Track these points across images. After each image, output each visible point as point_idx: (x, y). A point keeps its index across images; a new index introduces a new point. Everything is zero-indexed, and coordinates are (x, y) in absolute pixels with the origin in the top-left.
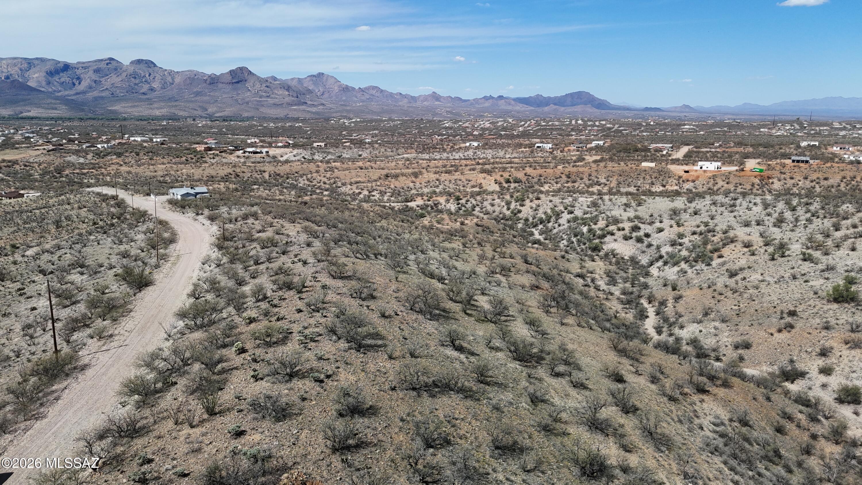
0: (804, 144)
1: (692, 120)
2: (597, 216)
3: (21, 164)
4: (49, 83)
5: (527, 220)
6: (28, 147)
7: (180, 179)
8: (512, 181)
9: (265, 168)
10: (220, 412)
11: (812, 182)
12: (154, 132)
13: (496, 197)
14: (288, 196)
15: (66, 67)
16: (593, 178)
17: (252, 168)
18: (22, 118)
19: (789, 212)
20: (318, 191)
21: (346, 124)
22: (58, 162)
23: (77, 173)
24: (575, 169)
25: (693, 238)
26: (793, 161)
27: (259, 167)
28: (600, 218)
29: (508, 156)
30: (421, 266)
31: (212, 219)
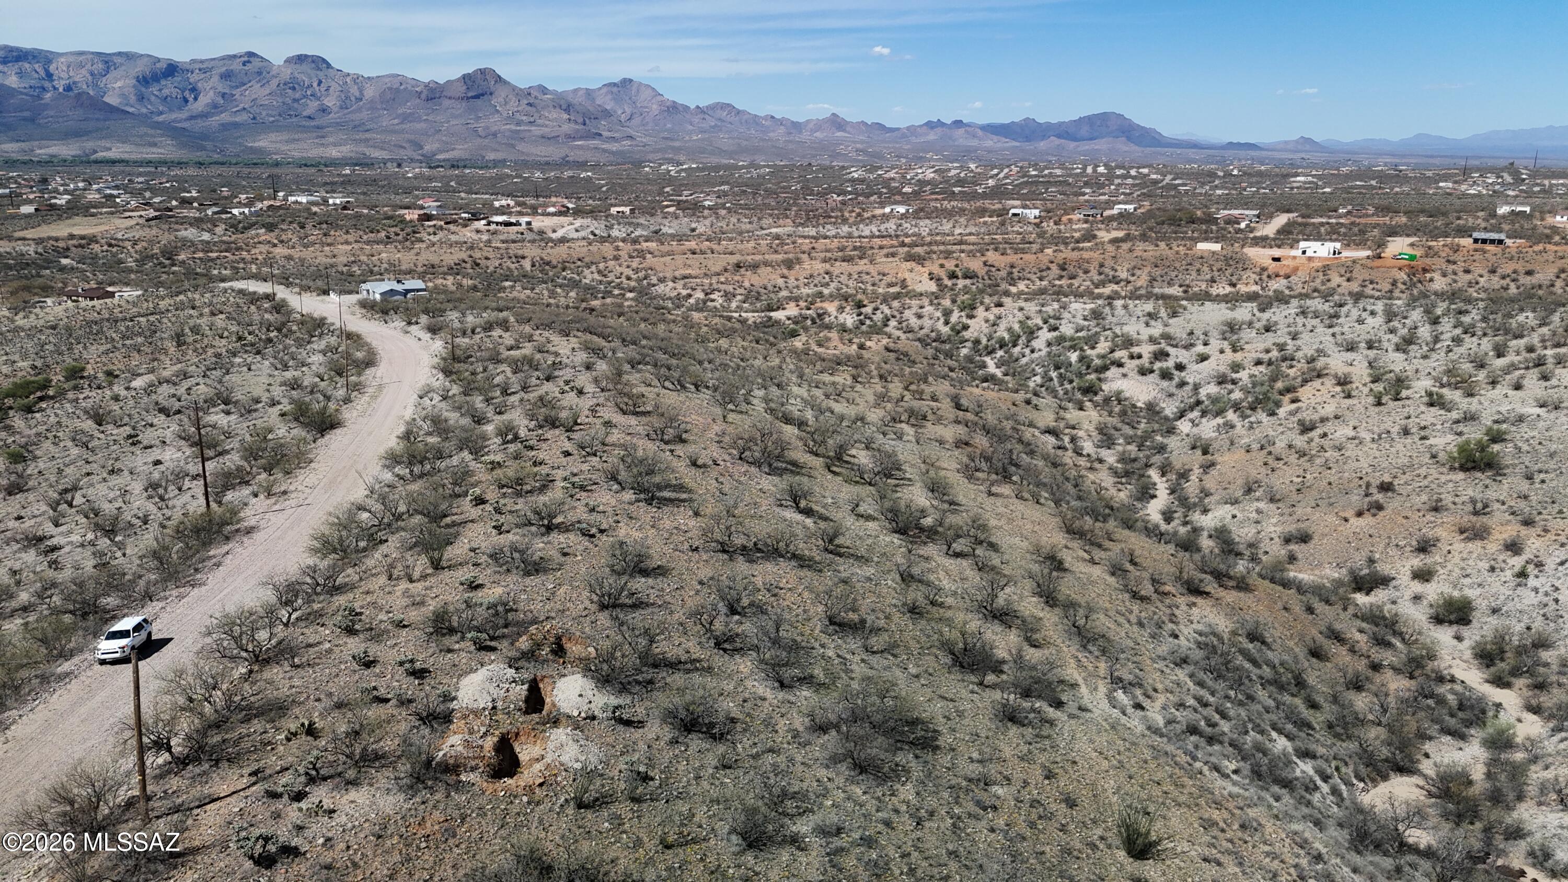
0: (1503, 210)
1: (1314, 166)
2: (1096, 333)
3: (103, 241)
4: (141, 98)
5: (977, 342)
6: (112, 213)
7: (376, 269)
8: (960, 274)
9: (526, 252)
10: (449, 567)
11: (1503, 278)
12: (329, 188)
13: (926, 301)
14: (562, 299)
15: (172, 69)
16: (1107, 270)
17: (502, 251)
18: (96, 162)
19: (1427, 326)
20: (616, 292)
21: (672, 173)
22: (166, 238)
23: (200, 259)
24: (1075, 255)
25: (1256, 370)
26: (1476, 241)
27: (514, 249)
28: (1102, 339)
29: (957, 231)
30: (773, 405)
31: (433, 330)
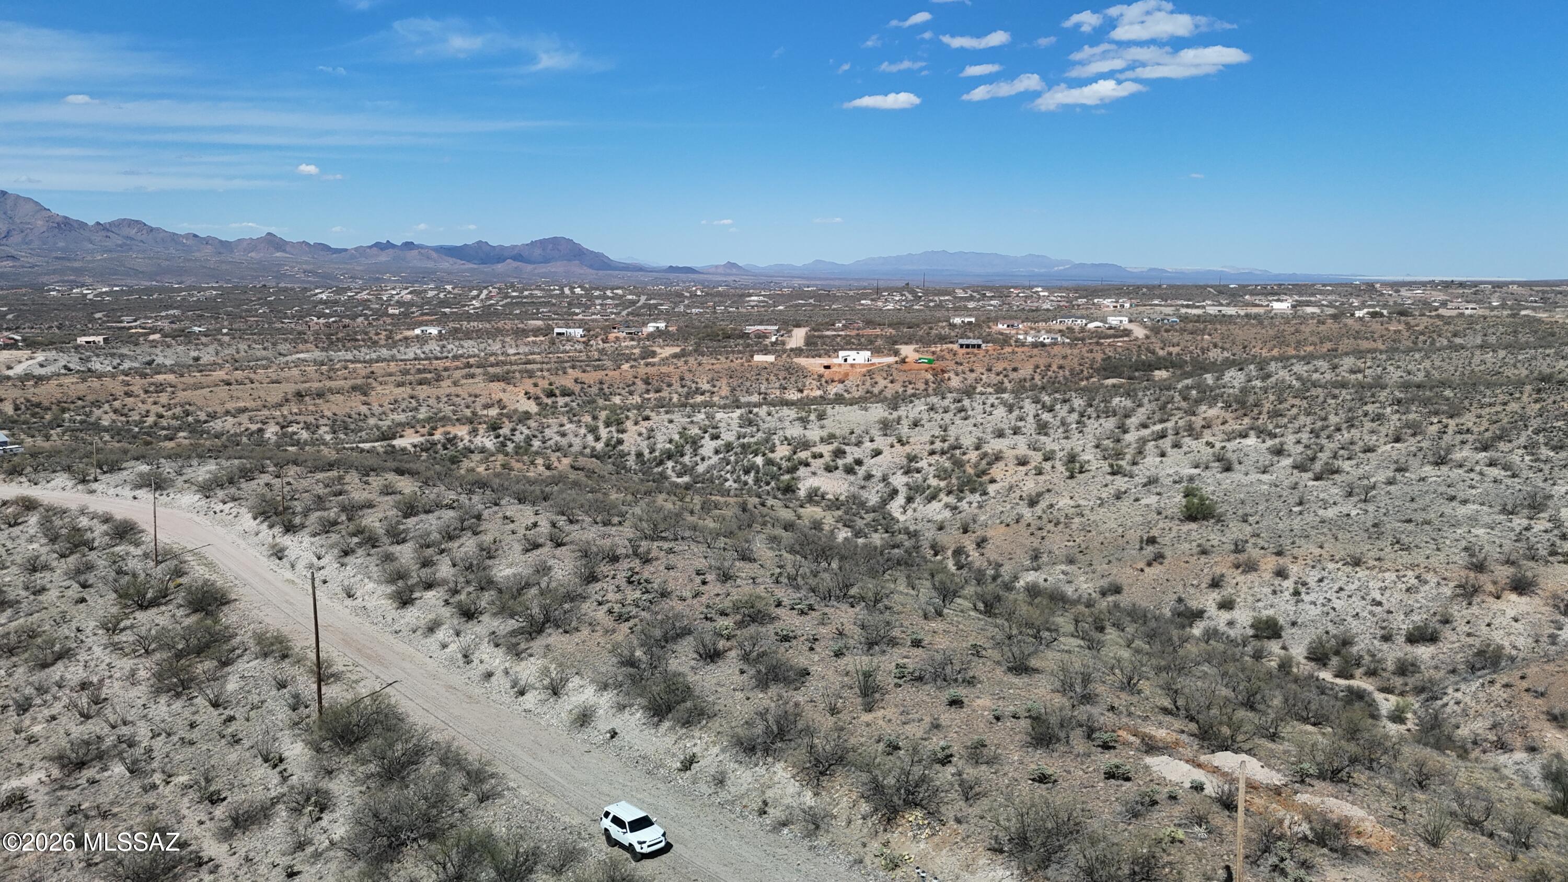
0: (955, 321)
1: (752, 287)
2: (765, 438)
5: (640, 455)
8: (557, 392)
11: (998, 374)
16: (689, 383)
21: (91, 297)
24: (650, 370)
25: (933, 459)
26: (962, 346)
28: (776, 442)
29: (513, 351)
